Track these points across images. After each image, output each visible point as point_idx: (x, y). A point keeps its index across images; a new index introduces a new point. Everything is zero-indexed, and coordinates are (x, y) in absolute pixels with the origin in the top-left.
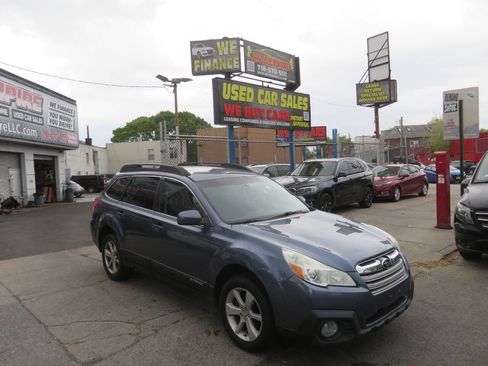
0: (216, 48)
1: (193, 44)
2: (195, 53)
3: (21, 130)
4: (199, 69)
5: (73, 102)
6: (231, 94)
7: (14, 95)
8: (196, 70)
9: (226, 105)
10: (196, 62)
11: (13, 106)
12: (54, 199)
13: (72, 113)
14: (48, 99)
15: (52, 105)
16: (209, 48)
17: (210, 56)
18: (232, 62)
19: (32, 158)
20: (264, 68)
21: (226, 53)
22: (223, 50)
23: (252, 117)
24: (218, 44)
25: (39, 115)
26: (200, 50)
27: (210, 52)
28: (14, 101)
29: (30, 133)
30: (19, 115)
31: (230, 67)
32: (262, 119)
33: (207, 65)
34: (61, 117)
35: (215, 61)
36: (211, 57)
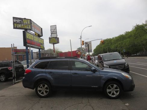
0: (23, 21)
1: (14, 18)
2: (15, 21)
8: (15, 27)
10: (15, 24)
16: (20, 21)
17: (21, 23)
18: (28, 27)
21: (26, 23)
22: (25, 22)
24: (24, 20)
26: (17, 20)
32: (35, 45)
33: (19, 26)
35: (22, 25)
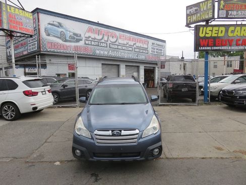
0: (200, 7)
1: (188, 8)
2: (188, 13)
3: (137, 56)
4: (190, 21)
5: (164, 41)
6: (206, 33)
7: (135, 41)
9: (201, 40)
10: (188, 17)
11: (135, 46)
12: (153, 87)
13: (163, 47)
14: (151, 41)
15: (153, 44)
16: (195, 8)
18: (208, 14)
19: (143, 68)
20: (235, 13)
21: (205, 9)
22: (204, 7)
23: (223, 45)
24: (201, 5)
25: (146, 49)
26: (191, 10)
27: (196, 10)
28: (135, 44)
29: (142, 57)
30: (137, 50)
31: (207, 17)
32: (230, 45)
33: (194, 18)
34: (157, 49)
35: (199, 15)
36: (196, 13)
